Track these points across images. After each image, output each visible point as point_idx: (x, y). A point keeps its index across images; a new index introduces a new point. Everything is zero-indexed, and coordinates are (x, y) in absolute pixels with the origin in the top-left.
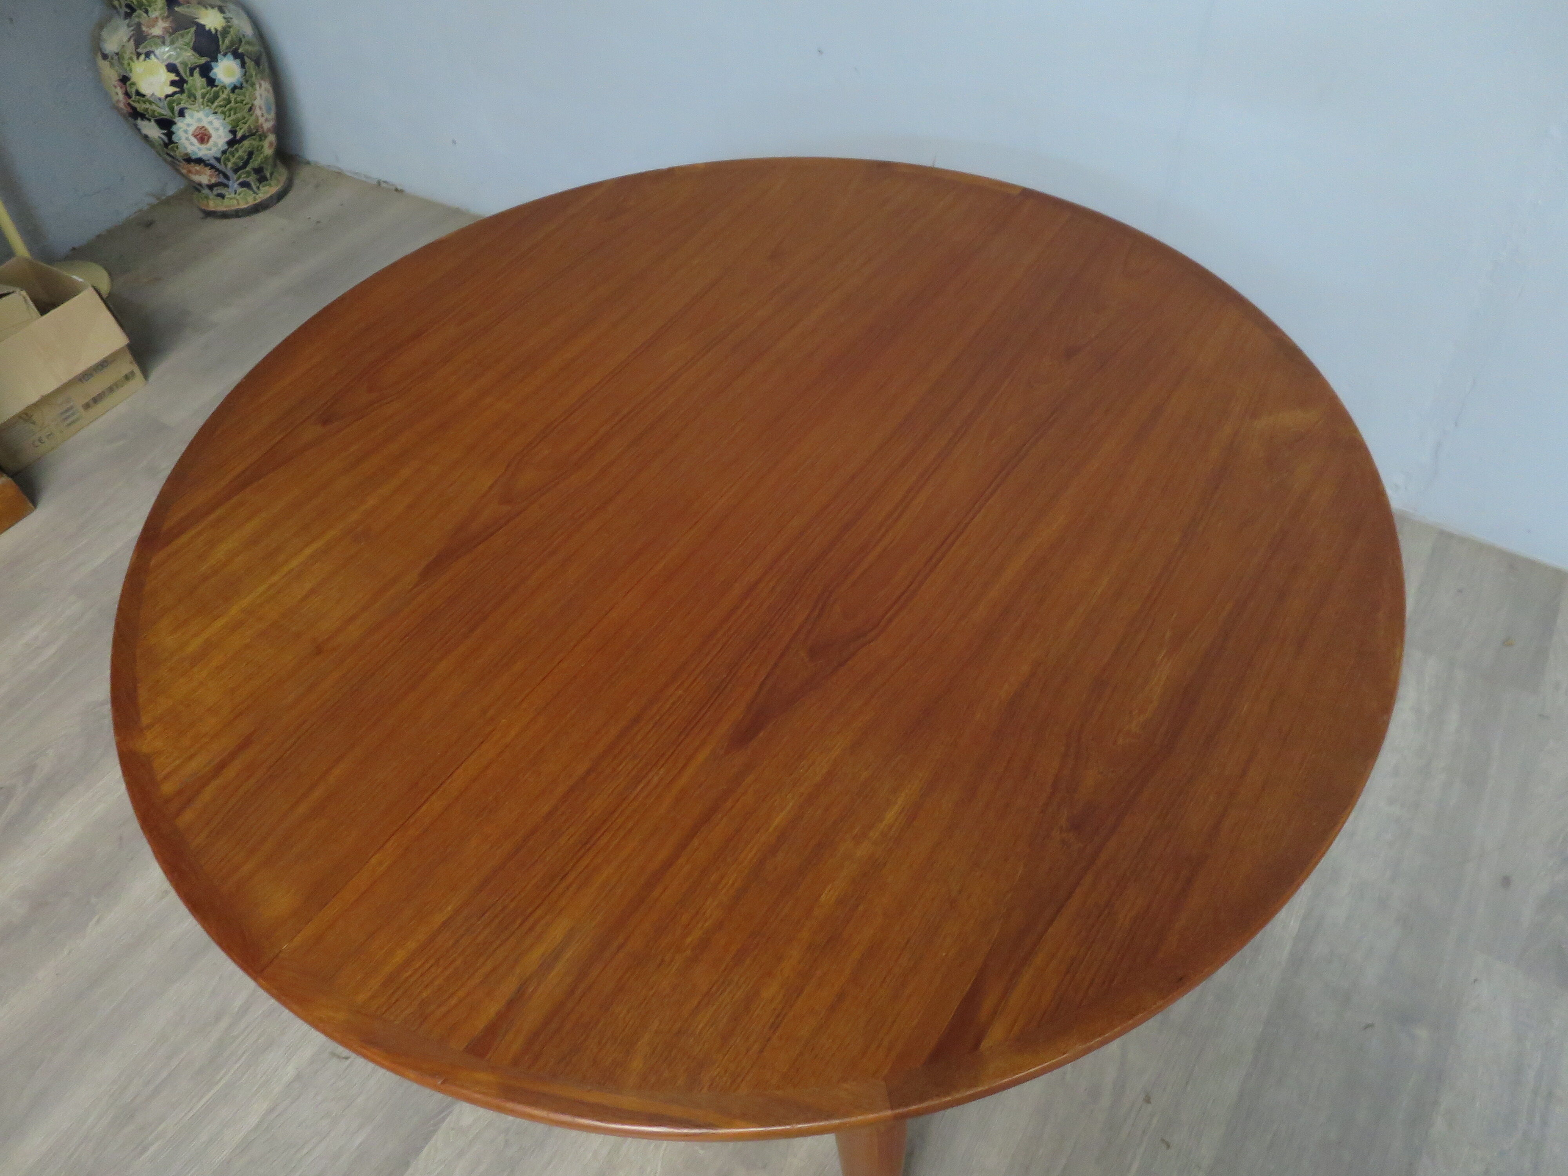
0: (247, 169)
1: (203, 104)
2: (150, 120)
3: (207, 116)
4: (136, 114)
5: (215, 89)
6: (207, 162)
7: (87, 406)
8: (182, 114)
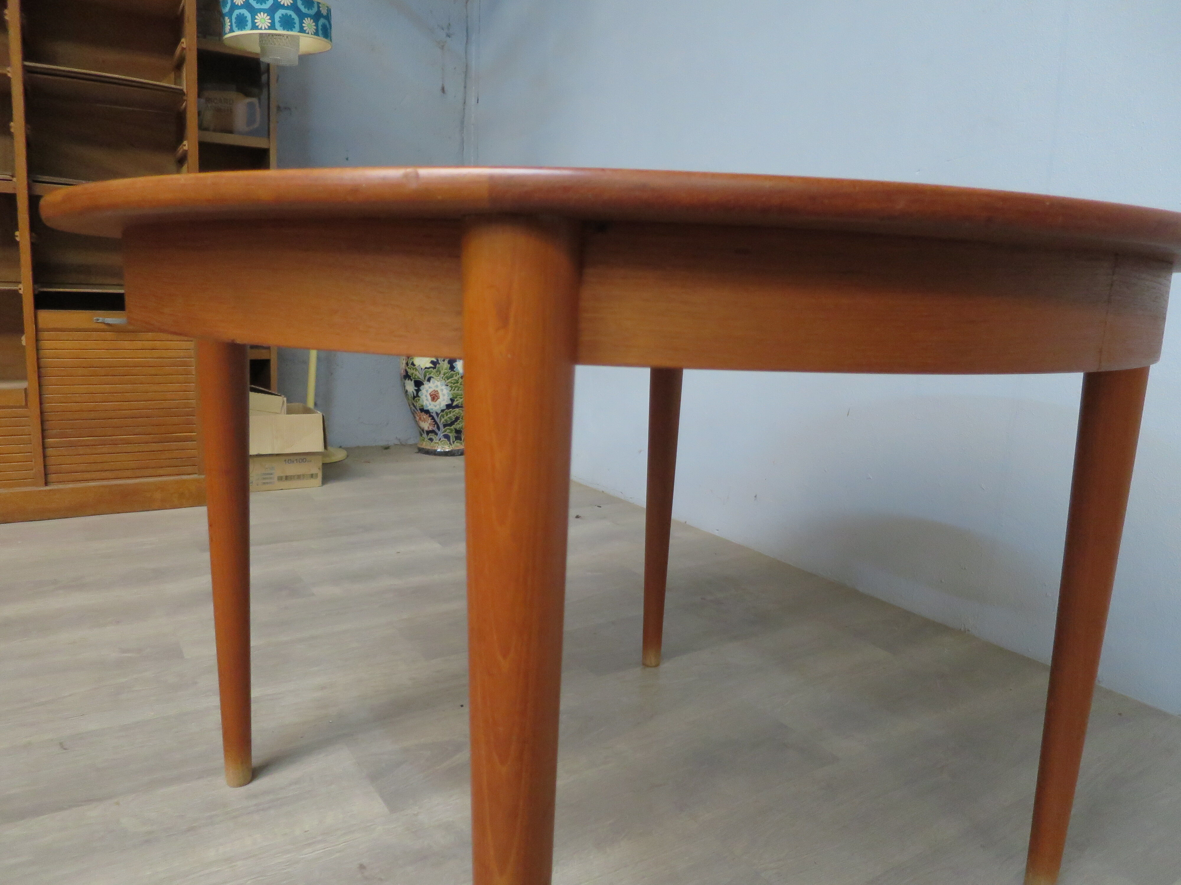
0: (452, 427)
1: (443, 378)
2: (411, 380)
3: (442, 385)
4: (407, 376)
5: (452, 372)
6: (431, 414)
7: (280, 479)
8: (429, 380)
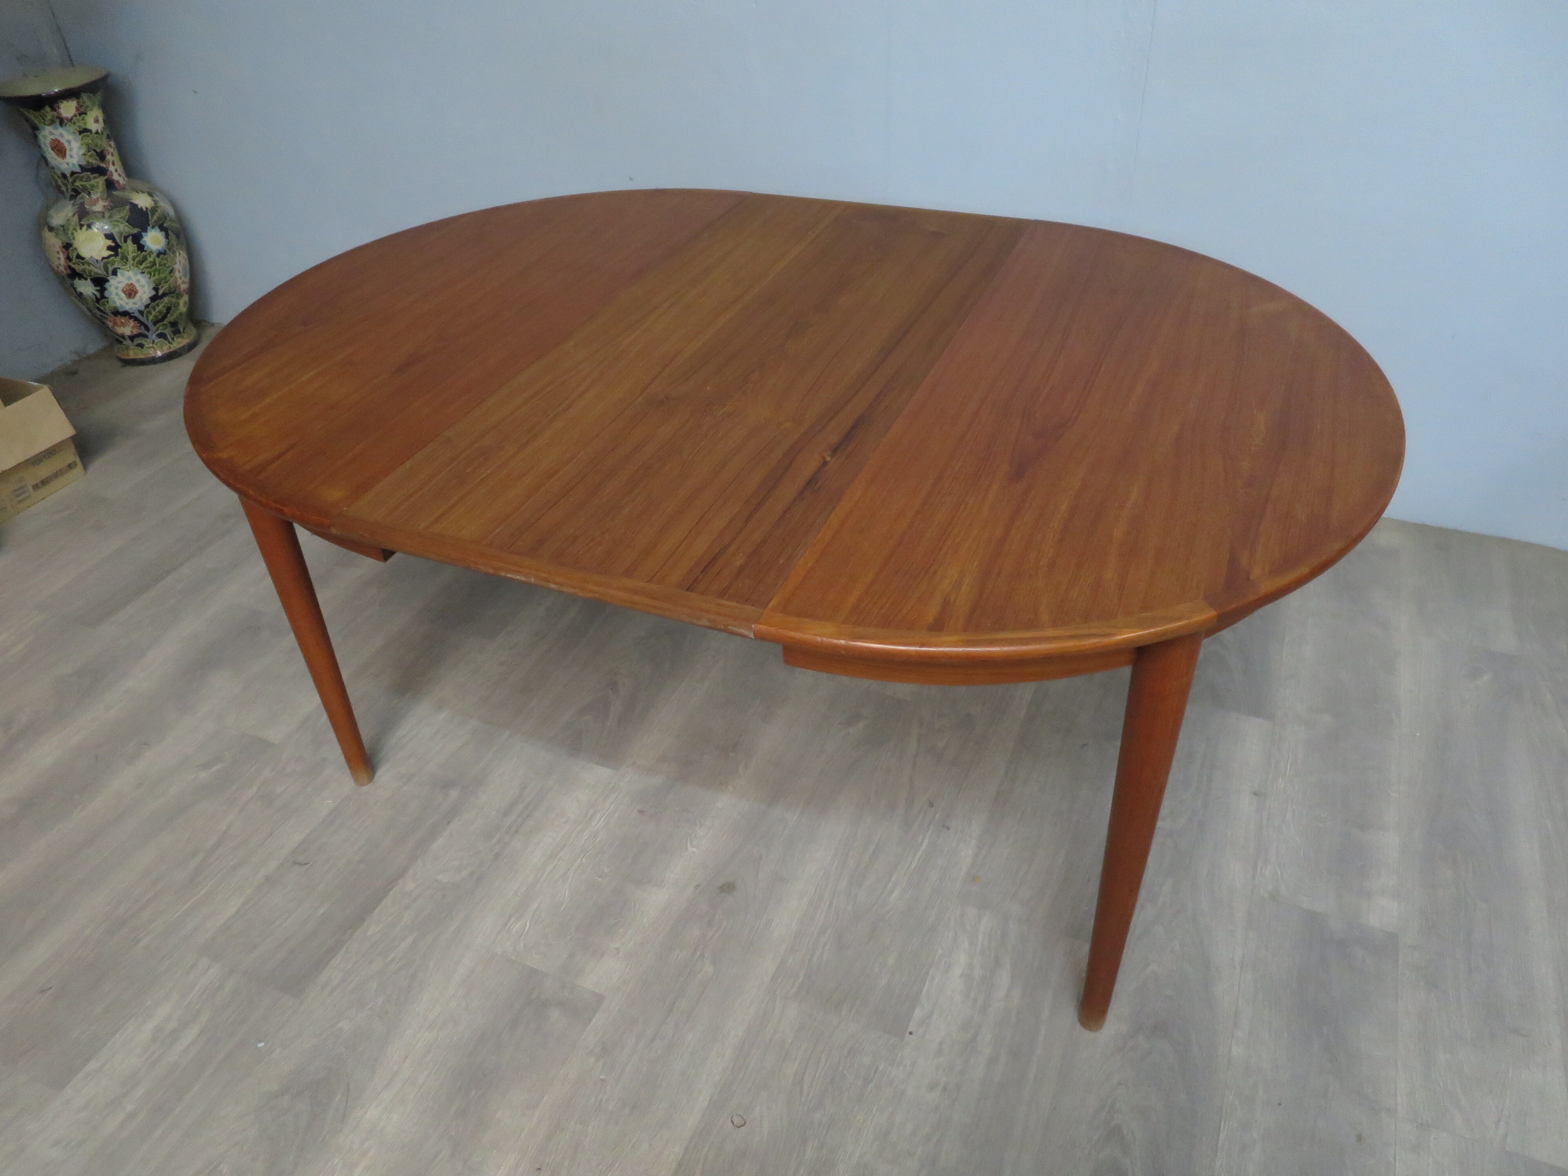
0: (165, 322)
1: (133, 265)
2: (86, 279)
3: (136, 274)
4: (74, 274)
5: (144, 253)
6: (132, 315)
7: (36, 487)
8: (115, 273)
